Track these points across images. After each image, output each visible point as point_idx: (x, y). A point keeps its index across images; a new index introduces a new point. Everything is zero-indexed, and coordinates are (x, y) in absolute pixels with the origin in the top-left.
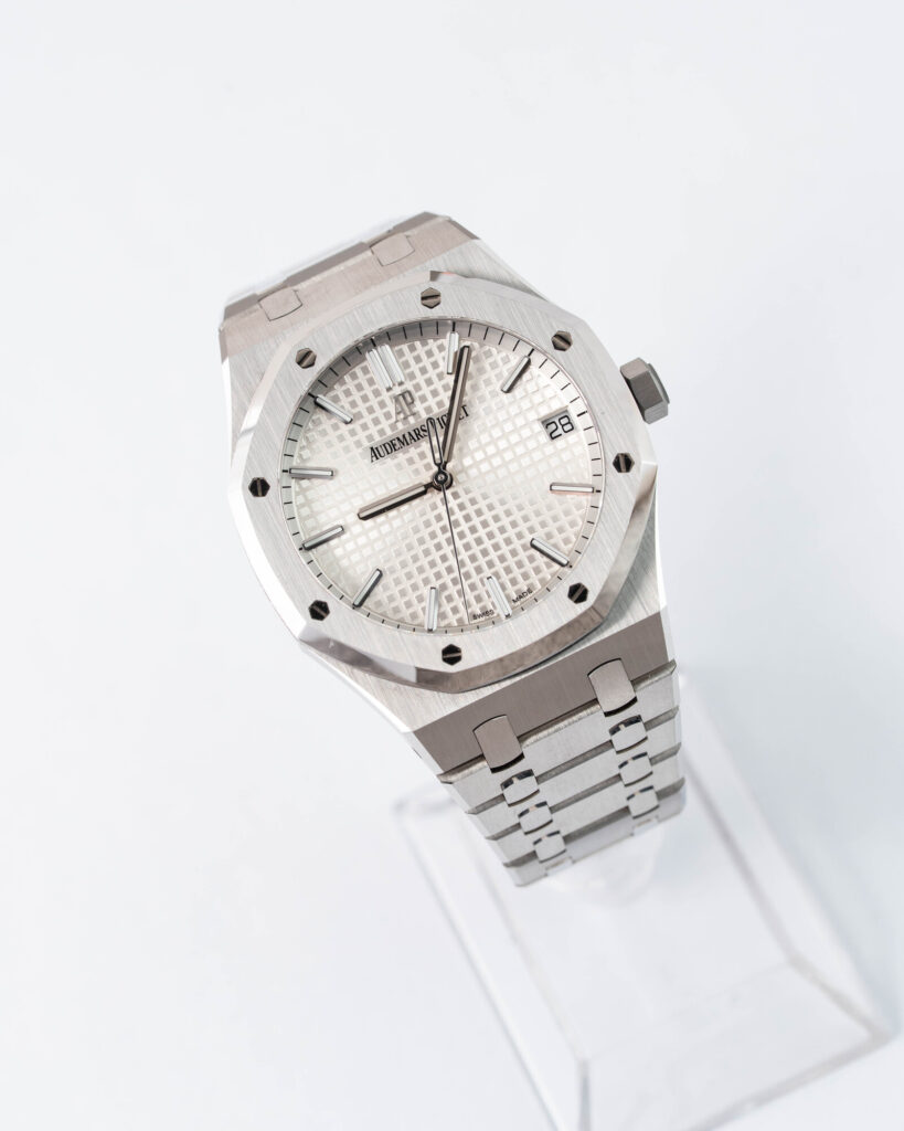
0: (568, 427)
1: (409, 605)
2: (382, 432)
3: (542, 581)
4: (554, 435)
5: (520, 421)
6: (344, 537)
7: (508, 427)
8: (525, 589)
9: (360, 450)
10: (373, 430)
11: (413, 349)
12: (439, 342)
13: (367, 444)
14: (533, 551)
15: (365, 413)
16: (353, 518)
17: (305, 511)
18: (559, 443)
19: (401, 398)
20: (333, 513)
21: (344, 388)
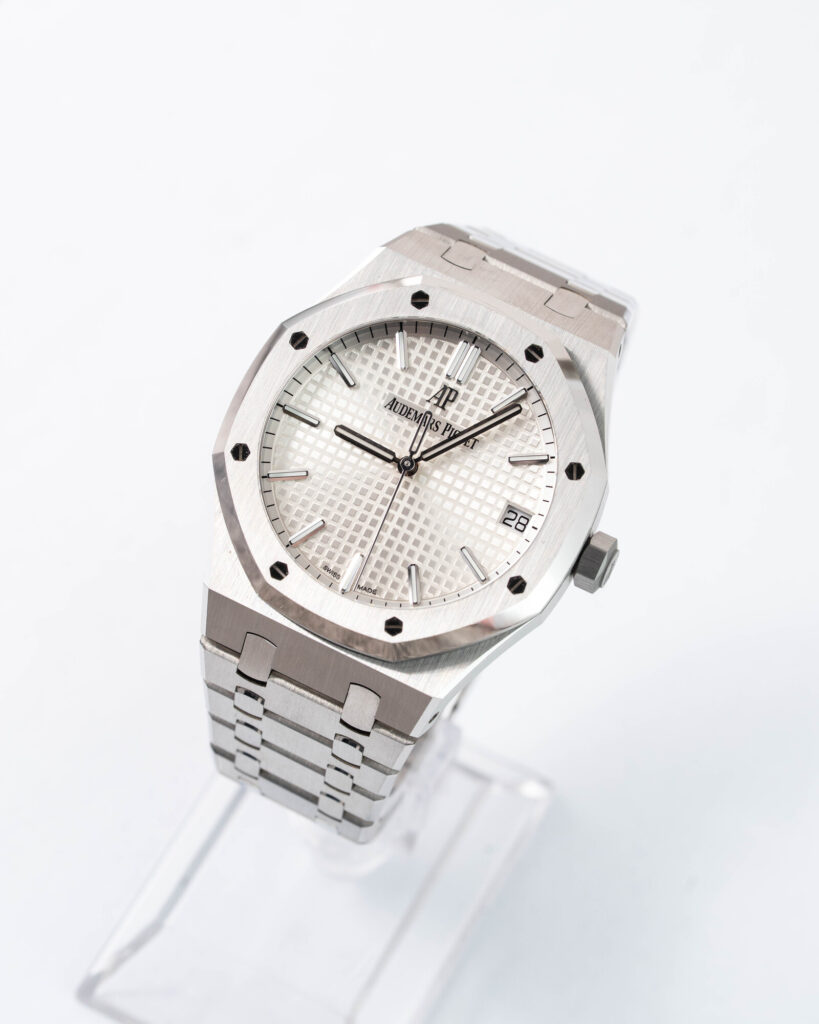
0: (520, 527)
1: (299, 514)
2: (412, 397)
3: (389, 595)
4: (507, 521)
5: (496, 489)
6: (313, 429)
7: (486, 484)
8: (374, 588)
9: (388, 392)
10: (410, 390)
11: (492, 371)
12: (511, 386)
13: (396, 393)
14: (406, 572)
15: (418, 374)
16: (332, 425)
17: (312, 388)
18: (503, 529)
19: (448, 391)
20: (326, 408)
21: (425, 345)
